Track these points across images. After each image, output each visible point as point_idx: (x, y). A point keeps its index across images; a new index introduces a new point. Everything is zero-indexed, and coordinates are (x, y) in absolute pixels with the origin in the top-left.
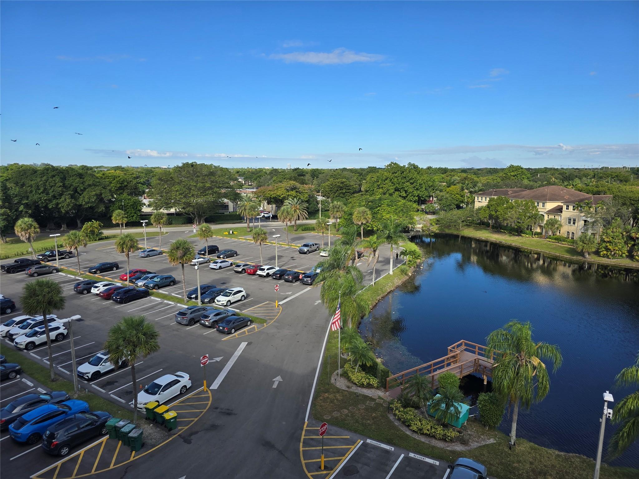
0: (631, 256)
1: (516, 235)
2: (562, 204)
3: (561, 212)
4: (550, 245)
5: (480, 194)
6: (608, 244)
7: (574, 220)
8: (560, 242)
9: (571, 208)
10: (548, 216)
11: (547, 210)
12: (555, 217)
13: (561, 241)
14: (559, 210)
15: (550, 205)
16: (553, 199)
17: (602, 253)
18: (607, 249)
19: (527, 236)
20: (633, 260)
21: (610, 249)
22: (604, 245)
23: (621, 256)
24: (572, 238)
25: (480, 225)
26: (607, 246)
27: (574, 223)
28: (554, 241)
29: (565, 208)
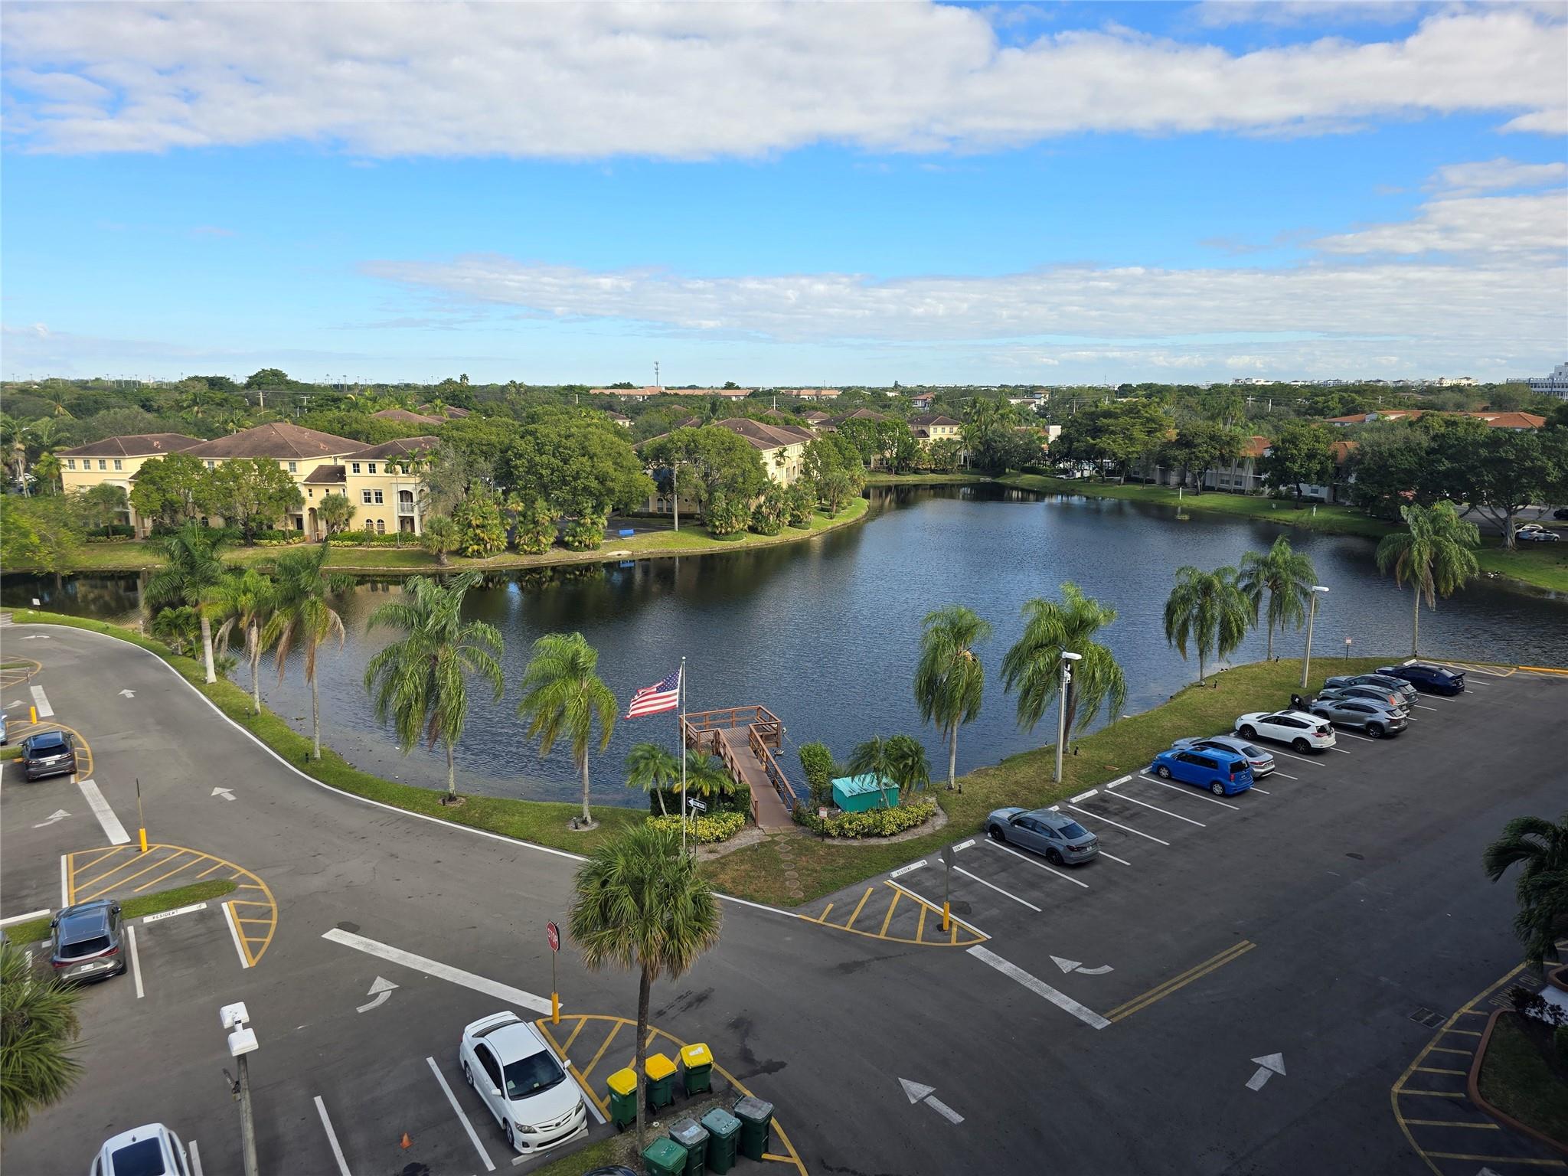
0: (513, 547)
1: (241, 545)
2: (340, 462)
3: (344, 479)
4: (349, 552)
5: (78, 453)
6: (478, 531)
7: (379, 494)
8: (365, 543)
9: (364, 467)
10: (310, 491)
11: (305, 478)
12: (327, 491)
13: (364, 540)
14: (337, 475)
15: (307, 467)
16: (311, 453)
17: (470, 550)
18: (479, 540)
19: (275, 542)
20: (518, 554)
21: (483, 539)
22: (470, 532)
23: (499, 549)
24: (382, 532)
25: (108, 535)
26: (475, 535)
27: (379, 500)
28: (350, 543)
29: (349, 469)
